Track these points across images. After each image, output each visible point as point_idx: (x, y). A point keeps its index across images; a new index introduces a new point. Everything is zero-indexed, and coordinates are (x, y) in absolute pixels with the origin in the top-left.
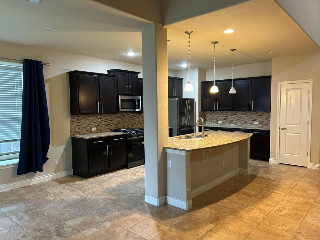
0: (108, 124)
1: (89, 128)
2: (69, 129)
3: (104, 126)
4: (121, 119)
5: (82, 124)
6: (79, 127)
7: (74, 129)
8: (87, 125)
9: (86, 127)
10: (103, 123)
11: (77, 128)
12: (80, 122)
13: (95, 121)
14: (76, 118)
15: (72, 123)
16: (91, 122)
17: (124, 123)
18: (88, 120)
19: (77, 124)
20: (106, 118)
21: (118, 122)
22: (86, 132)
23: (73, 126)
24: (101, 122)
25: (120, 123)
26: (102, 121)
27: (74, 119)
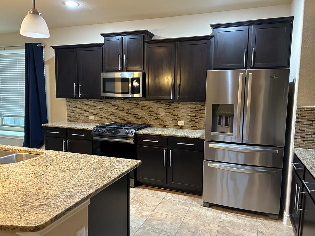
0: (111, 113)
1: (86, 115)
2: (66, 113)
3: (105, 115)
4: (131, 109)
5: (79, 110)
6: (75, 112)
7: (70, 114)
8: (84, 112)
9: (83, 113)
10: (104, 111)
11: (73, 114)
12: (76, 107)
13: (94, 108)
14: (72, 102)
15: (69, 107)
16: (89, 108)
17: (137, 116)
18: (85, 106)
19: (73, 109)
20: (109, 105)
21: (127, 113)
22: (82, 119)
23: (70, 111)
24: (101, 110)
25: (130, 115)
26: (103, 108)
27: (71, 103)
